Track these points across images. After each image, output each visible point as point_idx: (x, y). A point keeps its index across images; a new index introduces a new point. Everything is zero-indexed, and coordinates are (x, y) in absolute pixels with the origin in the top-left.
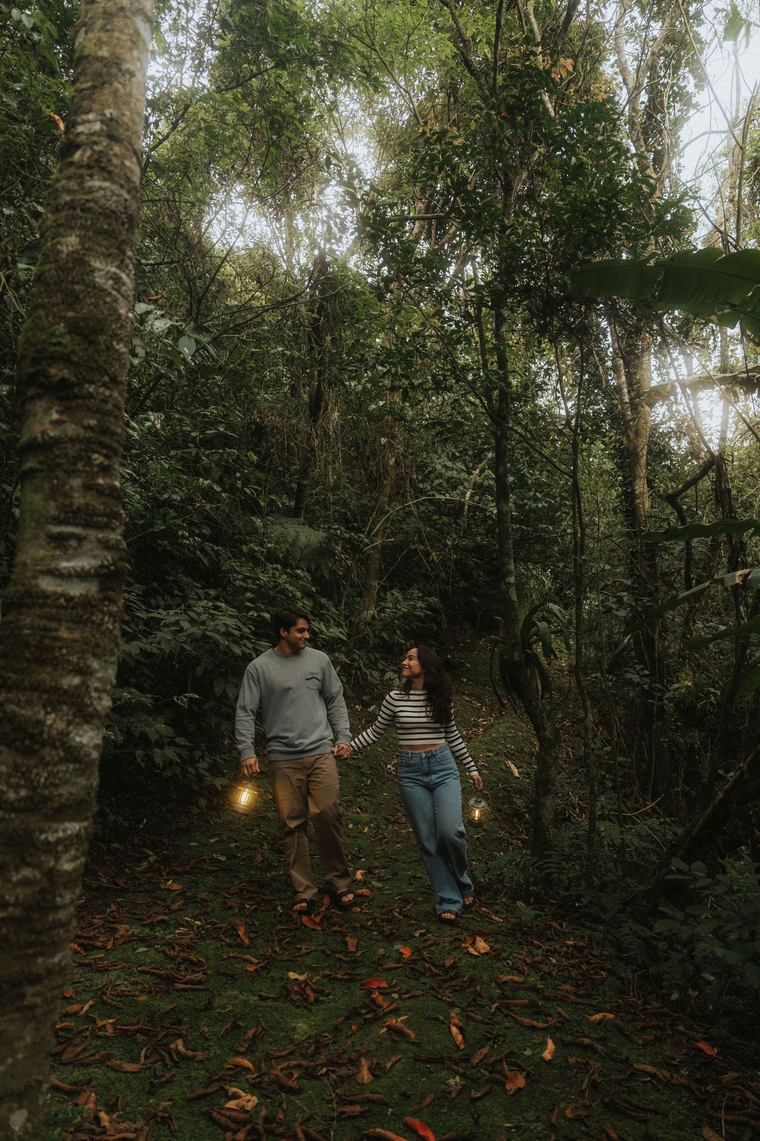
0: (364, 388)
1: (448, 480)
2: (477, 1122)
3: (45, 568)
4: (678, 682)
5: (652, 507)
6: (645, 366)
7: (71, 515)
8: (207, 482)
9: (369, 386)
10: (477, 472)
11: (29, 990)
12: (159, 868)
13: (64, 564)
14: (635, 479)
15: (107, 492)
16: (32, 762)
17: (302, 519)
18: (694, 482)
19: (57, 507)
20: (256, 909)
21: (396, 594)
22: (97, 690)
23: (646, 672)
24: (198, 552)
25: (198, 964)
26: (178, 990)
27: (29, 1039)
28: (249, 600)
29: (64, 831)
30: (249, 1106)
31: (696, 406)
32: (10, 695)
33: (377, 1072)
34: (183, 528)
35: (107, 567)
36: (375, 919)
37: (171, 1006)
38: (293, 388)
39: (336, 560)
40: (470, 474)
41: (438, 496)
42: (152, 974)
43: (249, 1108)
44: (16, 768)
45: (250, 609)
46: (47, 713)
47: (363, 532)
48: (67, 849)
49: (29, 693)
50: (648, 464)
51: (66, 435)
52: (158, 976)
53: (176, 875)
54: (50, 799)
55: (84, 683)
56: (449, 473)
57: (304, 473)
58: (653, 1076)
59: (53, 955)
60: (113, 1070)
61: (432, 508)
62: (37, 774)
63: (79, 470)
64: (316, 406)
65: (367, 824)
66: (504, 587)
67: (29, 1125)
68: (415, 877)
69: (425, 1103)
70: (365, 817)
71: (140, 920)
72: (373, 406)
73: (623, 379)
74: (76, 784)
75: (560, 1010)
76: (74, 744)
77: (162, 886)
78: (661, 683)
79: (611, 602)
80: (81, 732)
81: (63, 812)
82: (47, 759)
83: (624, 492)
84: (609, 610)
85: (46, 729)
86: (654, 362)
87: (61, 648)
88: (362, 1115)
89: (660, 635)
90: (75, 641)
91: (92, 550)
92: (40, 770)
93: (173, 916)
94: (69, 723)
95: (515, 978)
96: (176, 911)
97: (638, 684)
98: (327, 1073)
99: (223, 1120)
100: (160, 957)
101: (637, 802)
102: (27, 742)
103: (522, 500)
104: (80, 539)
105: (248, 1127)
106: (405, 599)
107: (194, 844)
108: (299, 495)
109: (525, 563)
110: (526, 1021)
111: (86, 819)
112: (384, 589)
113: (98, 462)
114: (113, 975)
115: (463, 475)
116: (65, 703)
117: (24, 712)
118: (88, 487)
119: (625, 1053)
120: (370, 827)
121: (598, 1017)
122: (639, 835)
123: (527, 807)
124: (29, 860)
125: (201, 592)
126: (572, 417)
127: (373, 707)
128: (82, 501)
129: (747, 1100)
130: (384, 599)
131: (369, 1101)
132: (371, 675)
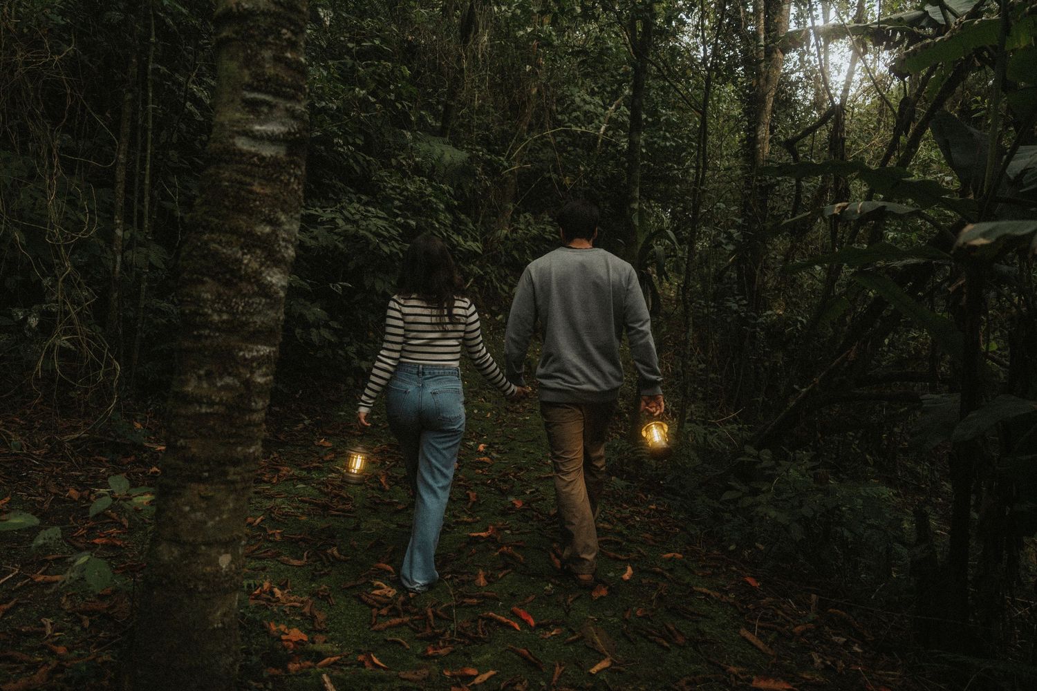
0: (514, 14)
1: (586, 113)
2: (567, 614)
3: (240, 129)
4: (772, 310)
5: (771, 153)
6: (784, 13)
7: (262, 83)
8: (363, 92)
9: (519, 11)
10: (613, 107)
11: (232, 470)
12: (313, 430)
13: (257, 127)
14: (759, 124)
15: (294, 66)
16: (232, 293)
17: (447, 139)
18: (812, 130)
19: (251, 74)
20: (394, 466)
21: (528, 217)
22: (284, 240)
23: (745, 302)
24: (351, 161)
25: (349, 499)
26: (332, 515)
27: (231, 505)
28: (396, 208)
29: (258, 351)
30: (390, 595)
31: (826, 58)
32: (213, 236)
33: (491, 579)
34: (339, 137)
35: (294, 134)
36: (493, 479)
37: (327, 525)
38: (444, 9)
39: (476, 180)
40: (606, 109)
41: (574, 128)
42: (310, 503)
43: (390, 596)
44: (219, 295)
45: (398, 216)
46: (244, 254)
47: (503, 156)
48: (259, 366)
49: (229, 235)
50: (773, 111)
51: (259, 8)
52: (316, 505)
53: (328, 437)
54: (246, 324)
55: (274, 232)
56: (587, 107)
57: (452, 94)
58: (708, 595)
59: (249, 447)
60: (282, 563)
61: (567, 139)
62: (236, 303)
63: (270, 43)
64: (468, 27)
65: (489, 410)
66: (628, 212)
67: (233, 566)
68: (528, 453)
69: (527, 601)
70: (489, 405)
71: (298, 465)
72: (521, 33)
73: (762, 27)
74: (266, 315)
75: (639, 548)
76: (266, 282)
77: (316, 443)
78: (757, 313)
79: (722, 238)
80: (271, 273)
81: (258, 336)
82: (245, 291)
83: (748, 138)
84: (719, 244)
85: (243, 267)
86: (793, 10)
87: (255, 201)
88: (478, 605)
89: (761, 270)
90: (266, 195)
91: (281, 118)
92: (238, 301)
93: (325, 464)
94: (262, 265)
95: (606, 526)
96: (327, 461)
97: (736, 312)
98: (451, 578)
99: (370, 601)
100: (316, 492)
101: (721, 411)
102: (228, 276)
103: (652, 138)
104: (271, 106)
105: (390, 606)
106: (536, 223)
107: (342, 413)
108: (445, 117)
109: (648, 201)
110: (612, 554)
111: (275, 345)
112: (517, 212)
113: (287, 36)
114: (279, 501)
115: (600, 110)
116: (259, 247)
117: (225, 251)
118: (278, 59)
119: (688, 579)
120: (492, 414)
121: (669, 555)
122: (719, 437)
123: (627, 409)
124: (230, 370)
125: (353, 196)
126: (709, 57)
127: (500, 317)
128: (272, 72)
129: (778, 615)
130: (517, 222)
131: (484, 597)
132: (502, 289)
